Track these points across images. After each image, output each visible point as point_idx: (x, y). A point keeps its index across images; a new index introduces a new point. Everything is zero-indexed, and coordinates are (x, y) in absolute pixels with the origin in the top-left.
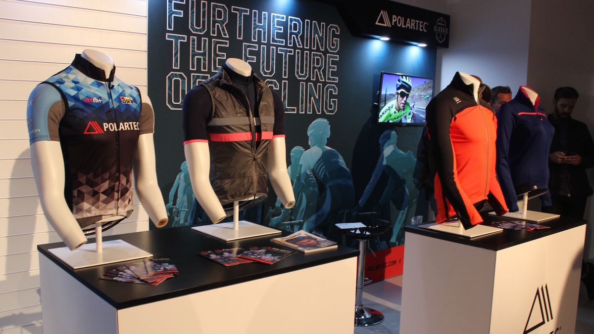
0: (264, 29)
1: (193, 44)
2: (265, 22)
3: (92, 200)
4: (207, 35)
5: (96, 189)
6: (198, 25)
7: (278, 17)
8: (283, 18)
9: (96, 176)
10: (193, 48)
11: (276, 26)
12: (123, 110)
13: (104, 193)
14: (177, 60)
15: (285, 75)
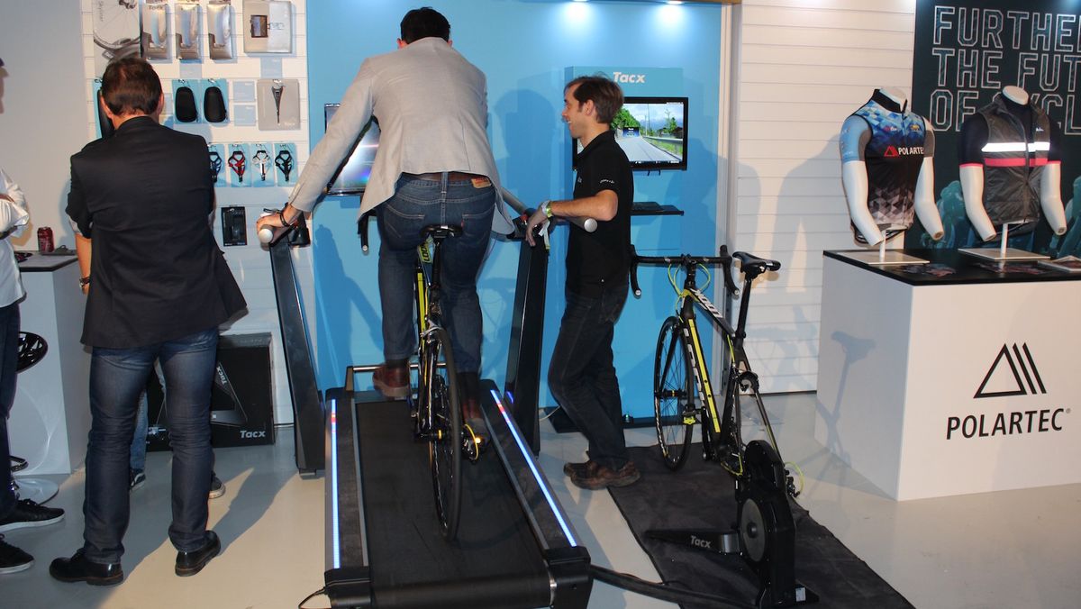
0: (1047, 34)
1: (962, 58)
2: (1048, 26)
3: (885, 210)
4: (978, 46)
5: (889, 201)
6: (968, 36)
7: (1065, 18)
8: (1072, 18)
9: (889, 191)
10: (961, 62)
11: (1062, 29)
12: (912, 136)
13: (894, 205)
14: (942, 76)
15: (1072, 88)
